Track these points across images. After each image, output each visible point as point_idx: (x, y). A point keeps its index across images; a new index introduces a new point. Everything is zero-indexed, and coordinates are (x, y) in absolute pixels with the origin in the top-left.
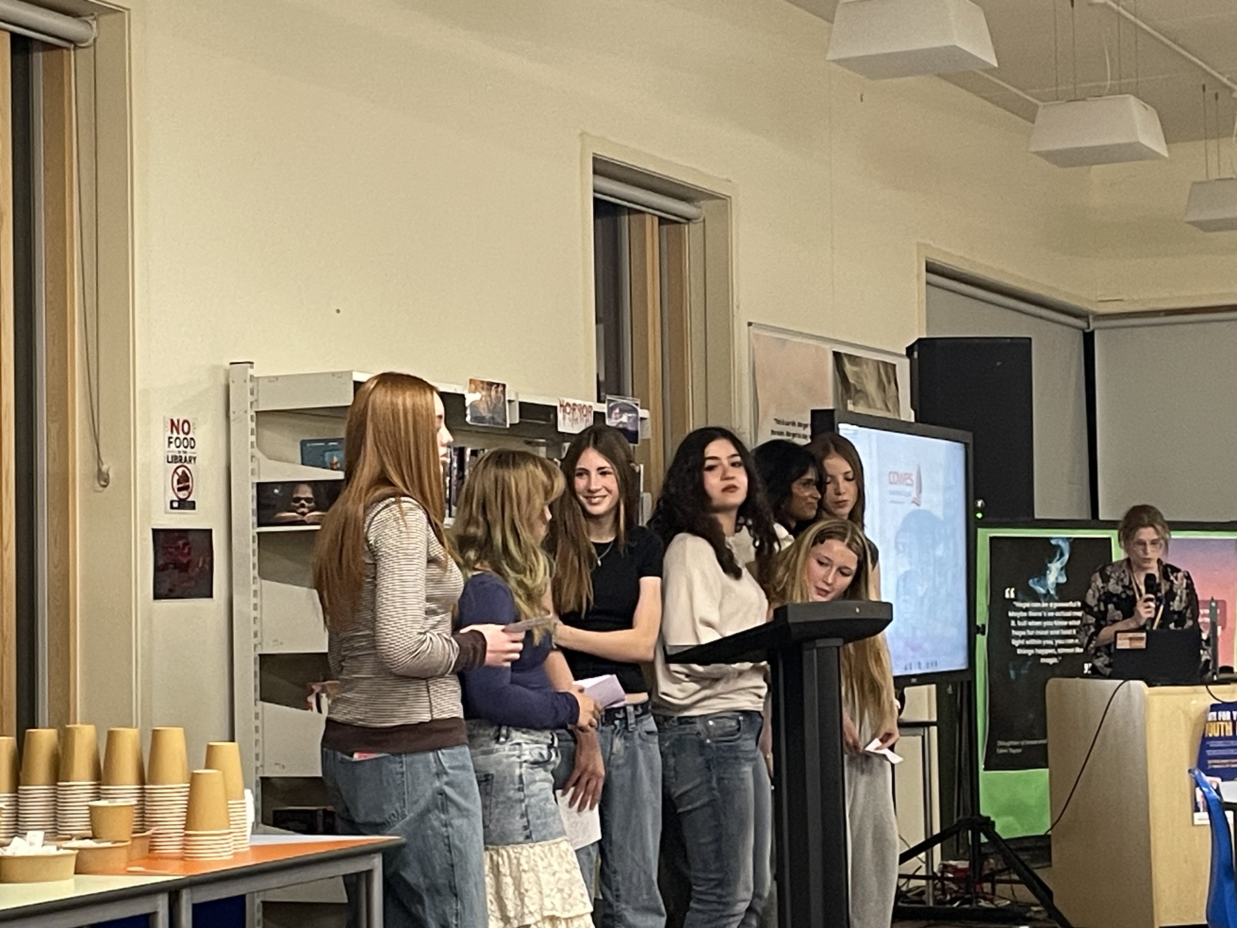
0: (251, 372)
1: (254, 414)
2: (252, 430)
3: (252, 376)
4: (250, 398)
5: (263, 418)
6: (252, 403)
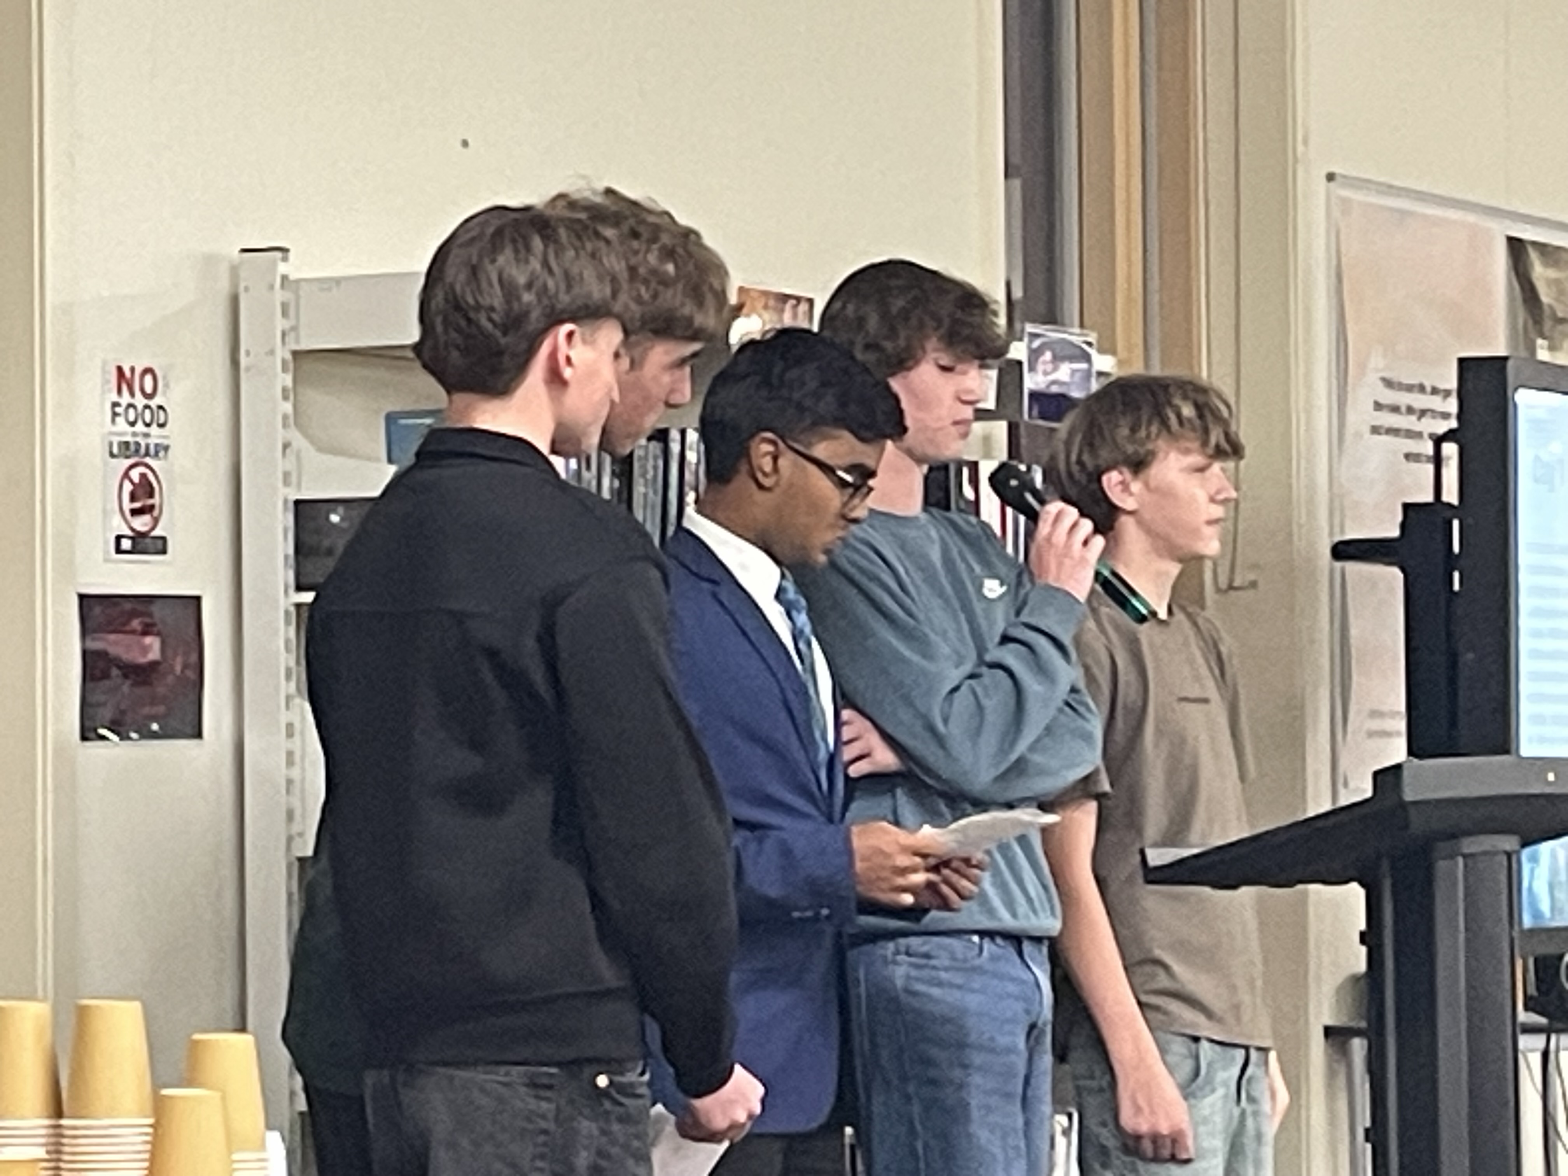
0: (283, 268)
1: (289, 357)
2: (285, 390)
3: (284, 278)
4: (280, 324)
5: (308, 365)
6: (284, 334)
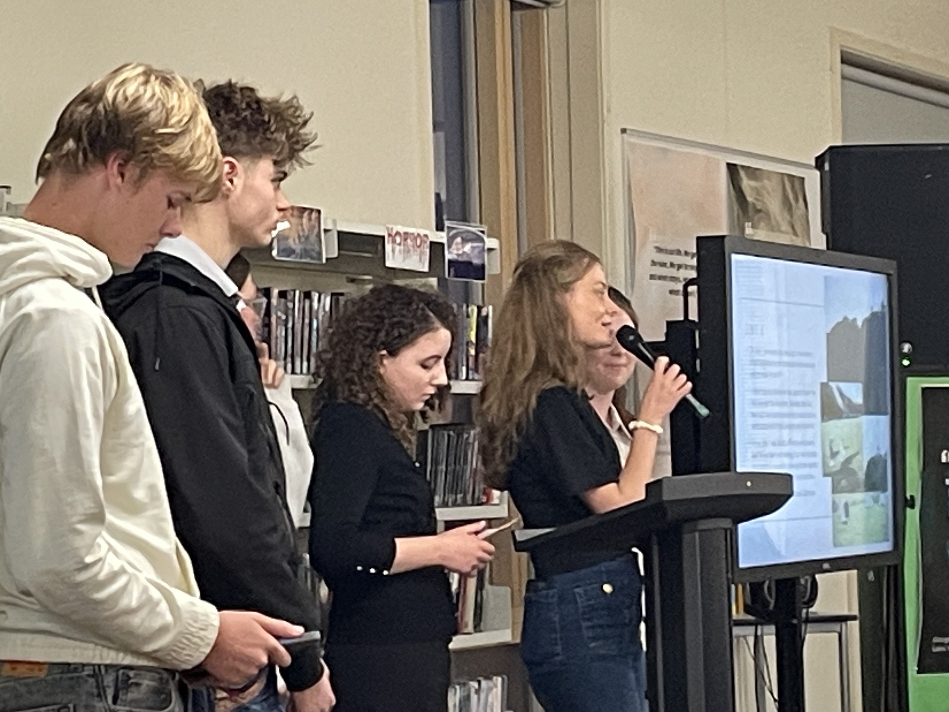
0: (7, 198)
3: (8, 204)
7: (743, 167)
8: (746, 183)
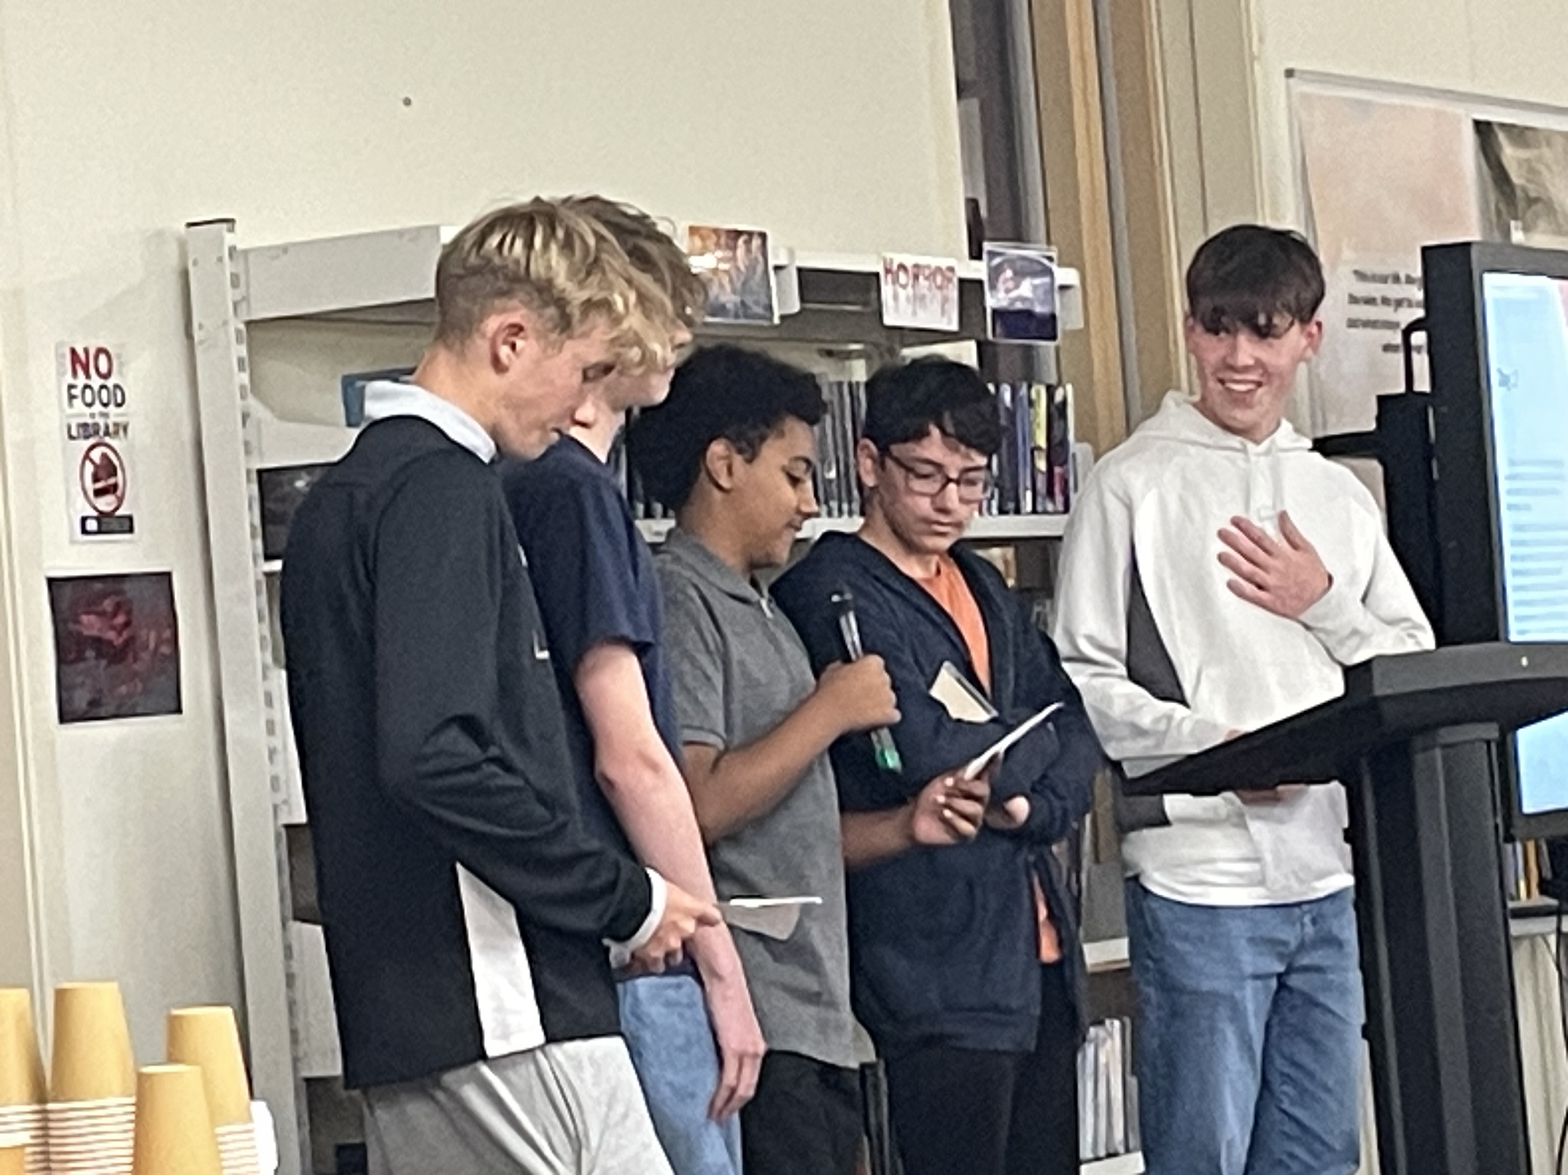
0: (230, 239)
1: (242, 327)
2: (241, 361)
3: (232, 250)
4: (231, 295)
5: (259, 334)
6: (236, 305)
7: (1502, 125)
8: (1510, 154)
